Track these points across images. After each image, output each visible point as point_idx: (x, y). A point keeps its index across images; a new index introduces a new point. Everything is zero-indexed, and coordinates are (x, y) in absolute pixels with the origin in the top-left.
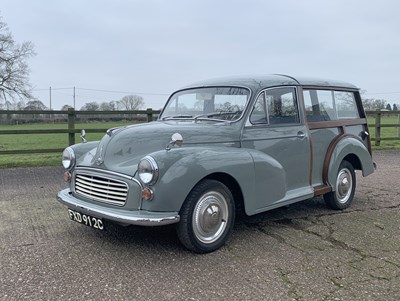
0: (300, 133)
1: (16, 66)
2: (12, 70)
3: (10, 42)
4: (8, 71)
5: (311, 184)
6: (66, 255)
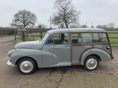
0: (66, 47)
2: (76, 18)
3: (76, 11)
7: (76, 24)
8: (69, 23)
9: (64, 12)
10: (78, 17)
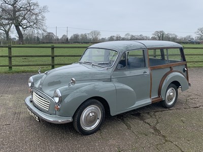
0: (145, 72)
1: (40, 17)
2: (38, 18)
3: (38, 6)
4: (36, 19)
5: (150, 97)
6: (21, 132)
7: (39, 30)
8: (24, 27)
9: (12, 5)
10: (43, 17)
